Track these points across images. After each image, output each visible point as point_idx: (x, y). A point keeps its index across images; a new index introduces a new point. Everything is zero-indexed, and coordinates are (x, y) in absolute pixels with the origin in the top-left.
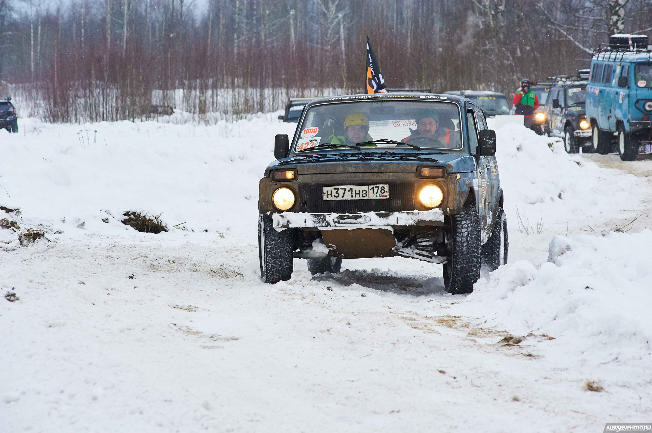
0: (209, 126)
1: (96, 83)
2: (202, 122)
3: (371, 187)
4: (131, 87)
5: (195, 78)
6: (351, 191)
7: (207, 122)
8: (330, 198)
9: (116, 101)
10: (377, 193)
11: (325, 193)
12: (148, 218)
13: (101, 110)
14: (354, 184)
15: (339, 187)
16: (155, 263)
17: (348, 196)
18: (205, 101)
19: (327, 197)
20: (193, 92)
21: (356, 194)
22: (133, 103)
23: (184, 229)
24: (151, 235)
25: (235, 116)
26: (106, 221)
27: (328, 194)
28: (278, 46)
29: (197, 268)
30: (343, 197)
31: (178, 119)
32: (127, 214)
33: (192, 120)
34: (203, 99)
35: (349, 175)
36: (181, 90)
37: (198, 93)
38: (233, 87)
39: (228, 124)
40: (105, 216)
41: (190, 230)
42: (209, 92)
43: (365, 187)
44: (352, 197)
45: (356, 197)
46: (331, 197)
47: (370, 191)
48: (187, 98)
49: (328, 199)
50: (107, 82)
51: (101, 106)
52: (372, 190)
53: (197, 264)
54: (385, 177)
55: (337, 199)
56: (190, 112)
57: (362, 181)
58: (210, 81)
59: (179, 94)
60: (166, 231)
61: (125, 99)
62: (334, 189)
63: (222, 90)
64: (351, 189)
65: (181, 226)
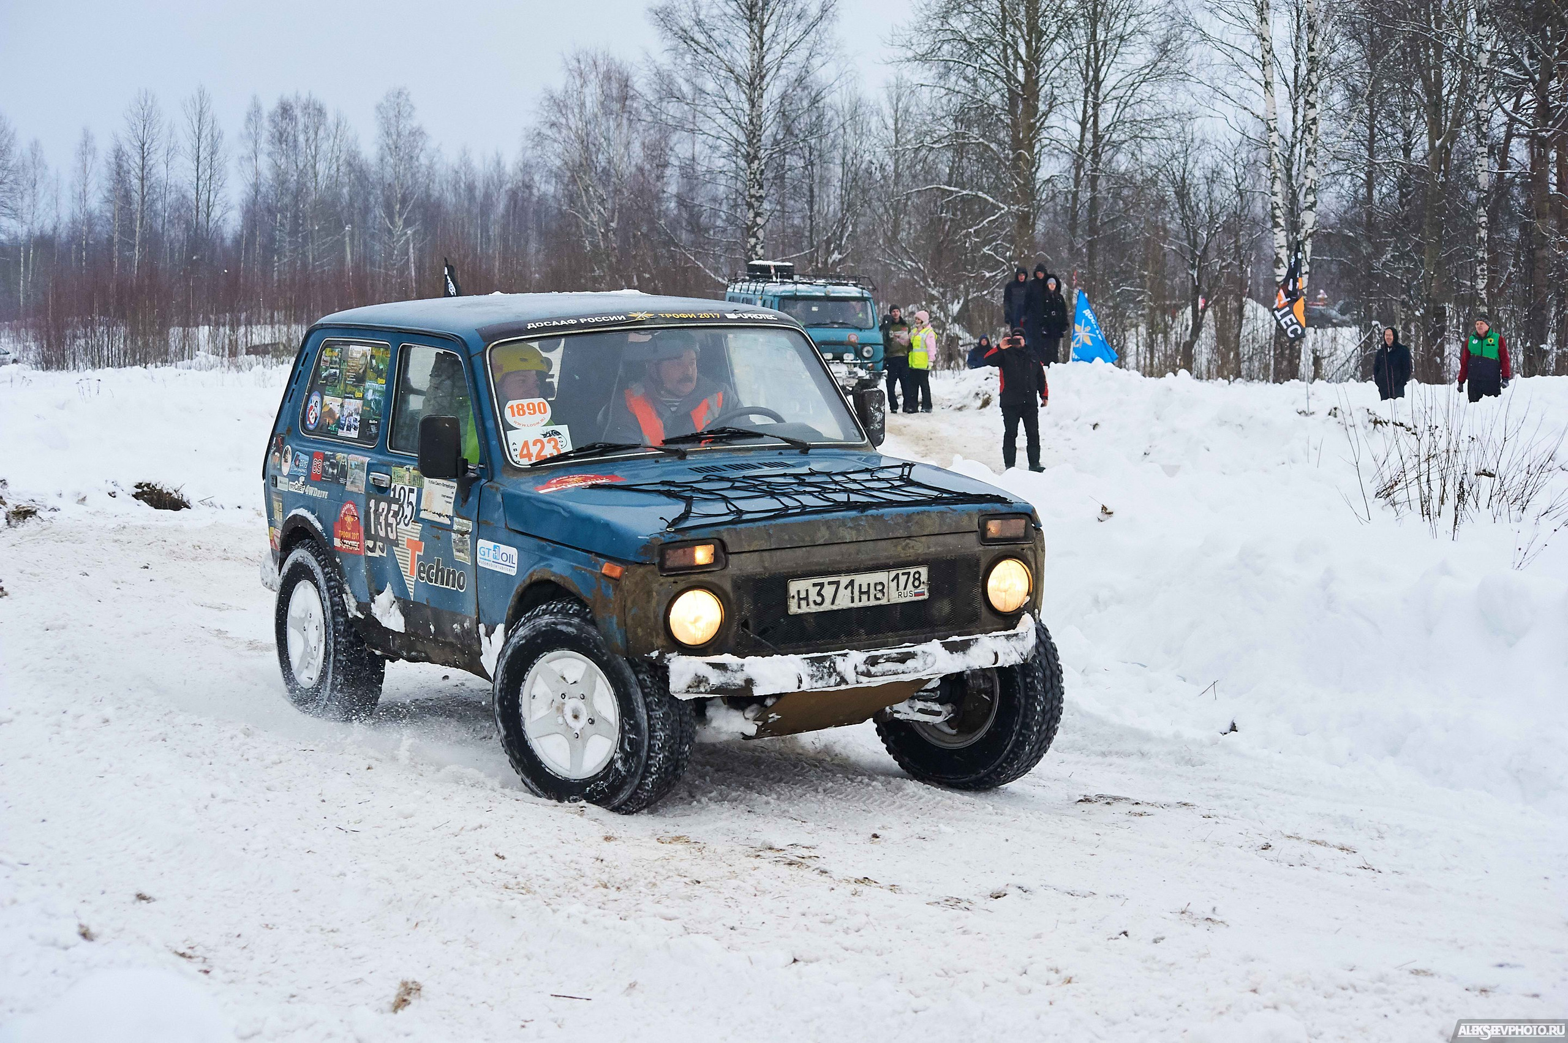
0: (241, 373)
1: (100, 319)
2: (232, 368)
3: (893, 574)
4: (144, 324)
5: (224, 312)
6: (850, 587)
7: (239, 368)
8: (804, 609)
9: (125, 341)
10: (905, 589)
11: (793, 597)
12: (165, 492)
13: (106, 353)
14: (857, 571)
15: (825, 580)
16: (176, 549)
17: (844, 602)
18: (237, 341)
19: (799, 607)
20: (221, 329)
21: (861, 593)
22: (146, 344)
23: (212, 505)
24: (169, 512)
25: (274, 360)
26: (112, 495)
27: (800, 599)
28: (329, 270)
29: (229, 555)
30: (833, 603)
31: (202, 364)
32: (139, 486)
33: (219, 365)
34: (232, 338)
35: (844, 547)
36: (207, 327)
37: (228, 332)
38: (272, 324)
39: (265, 370)
40: (112, 489)
41: (218, 506)
42: (242, 330)
43: (881, 576)
44: (853, 601)
45: (860, 601)
46: (808, 605)
47: (891, 583)
48: (213, 337)
49: (800, 611)
50: (114, 317)
51: (105, 348)
52: (895, 581)
53: (229, 550)
54: (920, 547)
55: (821, 609)
56: (218, 355)
57: (875, 562)
58: (243, 316)
59: (204, 332)
60: (189, 507)
61: (136, 338)
62: (815, 585)
63: (259, 327)
64: (852, 583)
65: (208, 501)
